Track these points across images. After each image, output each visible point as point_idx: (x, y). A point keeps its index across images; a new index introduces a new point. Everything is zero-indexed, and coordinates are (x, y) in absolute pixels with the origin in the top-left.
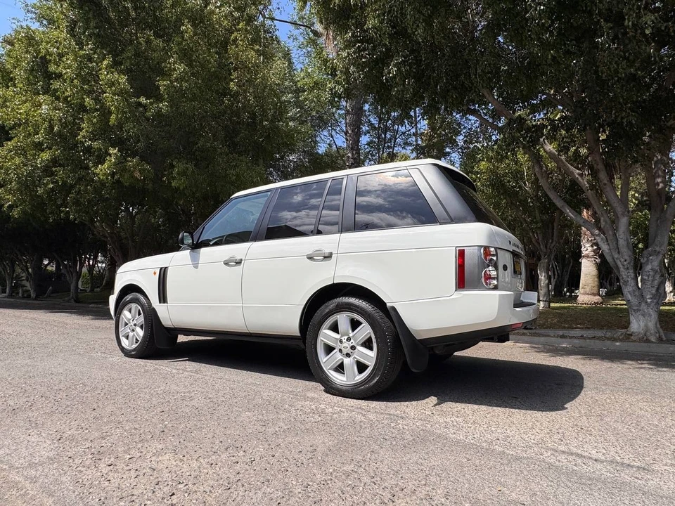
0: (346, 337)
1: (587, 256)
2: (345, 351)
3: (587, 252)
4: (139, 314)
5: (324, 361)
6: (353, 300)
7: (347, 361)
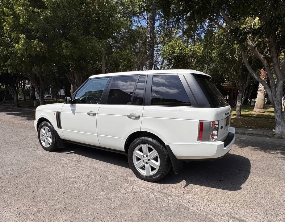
0: (146, 155)
1: (261, 90)
2: (145, 161)
3: (261, 88)
4: (49, 132)
5: (136, 164)
6: (149, 139)
7: (146, 165)
